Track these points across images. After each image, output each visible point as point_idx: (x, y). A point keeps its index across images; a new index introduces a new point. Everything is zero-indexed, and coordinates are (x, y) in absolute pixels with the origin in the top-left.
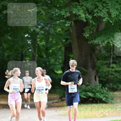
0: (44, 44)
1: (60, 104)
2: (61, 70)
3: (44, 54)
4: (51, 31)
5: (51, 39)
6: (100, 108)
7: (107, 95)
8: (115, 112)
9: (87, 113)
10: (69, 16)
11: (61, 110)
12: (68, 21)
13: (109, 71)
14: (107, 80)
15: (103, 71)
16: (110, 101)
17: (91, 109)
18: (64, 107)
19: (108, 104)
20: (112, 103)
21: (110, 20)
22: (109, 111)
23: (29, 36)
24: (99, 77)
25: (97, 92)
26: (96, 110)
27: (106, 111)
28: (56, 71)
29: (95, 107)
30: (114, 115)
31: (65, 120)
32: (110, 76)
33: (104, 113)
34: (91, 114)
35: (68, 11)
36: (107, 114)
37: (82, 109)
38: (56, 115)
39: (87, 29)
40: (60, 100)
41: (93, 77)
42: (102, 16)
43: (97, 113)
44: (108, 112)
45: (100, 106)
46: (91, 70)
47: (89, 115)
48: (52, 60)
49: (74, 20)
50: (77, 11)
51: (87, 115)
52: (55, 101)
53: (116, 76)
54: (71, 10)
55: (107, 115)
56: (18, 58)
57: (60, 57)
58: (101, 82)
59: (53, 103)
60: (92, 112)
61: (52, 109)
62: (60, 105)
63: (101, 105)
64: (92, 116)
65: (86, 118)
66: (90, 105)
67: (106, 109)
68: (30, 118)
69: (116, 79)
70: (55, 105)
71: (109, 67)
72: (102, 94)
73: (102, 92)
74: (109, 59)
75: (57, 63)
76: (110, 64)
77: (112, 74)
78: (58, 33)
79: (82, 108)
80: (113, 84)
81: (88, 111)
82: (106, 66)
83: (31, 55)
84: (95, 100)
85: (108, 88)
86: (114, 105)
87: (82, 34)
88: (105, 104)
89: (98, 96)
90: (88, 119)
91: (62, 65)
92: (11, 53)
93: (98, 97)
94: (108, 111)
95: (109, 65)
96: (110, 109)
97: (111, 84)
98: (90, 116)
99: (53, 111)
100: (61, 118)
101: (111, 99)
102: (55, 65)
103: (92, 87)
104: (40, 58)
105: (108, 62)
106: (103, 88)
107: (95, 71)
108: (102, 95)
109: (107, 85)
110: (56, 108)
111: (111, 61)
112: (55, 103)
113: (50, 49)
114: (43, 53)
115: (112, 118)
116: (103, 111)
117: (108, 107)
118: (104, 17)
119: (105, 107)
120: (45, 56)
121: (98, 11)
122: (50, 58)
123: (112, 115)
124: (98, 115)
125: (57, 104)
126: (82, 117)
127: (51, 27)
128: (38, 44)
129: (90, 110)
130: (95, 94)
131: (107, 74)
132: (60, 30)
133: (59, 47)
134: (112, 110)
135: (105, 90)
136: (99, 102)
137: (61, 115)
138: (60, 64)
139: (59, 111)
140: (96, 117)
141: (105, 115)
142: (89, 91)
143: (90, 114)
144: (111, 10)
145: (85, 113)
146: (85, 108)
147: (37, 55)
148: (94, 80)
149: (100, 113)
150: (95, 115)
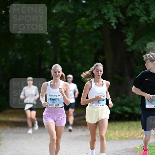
9: (123, 133)
25: (136, 107)
37: (116, 128)
38: (83, 136)
46: (129, 78)
59: (80, 120)
60: (129, 132)
64: (130, 137)
70: (82, 122)
89: (137, 111)
90: (124, 141)
99: (80, 130)
124: (137, 135)
126: (117, 139)
129: (126, 130)
130: (134, 109)
136: (138, 119)
139: (87, 130)
140: (134, 138)
143: (127, 134)
145: (121, 133)
147: (59, 59)
149: (139, 133)
150: (134, 136)
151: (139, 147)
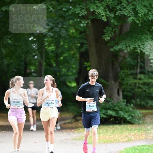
0: (54, 50)
1: (74, 125)
2: (75, 82)
3: (53, 62)
4: (63, 33)
5: (62, 43)
6: (125, 130)
7: (134, 113)
8: (143, 135)
10: (85, 14)
11: (75, 133)
12: (84, 20)
13: (135, 83)
14: (133, 94)
15: (127, 84)
16: (136, 121)
18: (79, 129)
19: (134, 125)
20: (139, 124)
21: (136, 20)
22: (136, 133)
23: (35, 39)
24: (123, 91)
25: (121, 110)
26: (119, 133)
27: (132, 134)
28: (68, 84)
29: (118, 129)
30: (142, 139)
31: (80, 145)
32: (136, 90)
33: (130, 136)
34: (113, 138)
35: (84, 7)
36: (133, 138)
37: (101, 132)
38: (68, 140)
39: (107, 31)
40: (74, 120)
41: (116, 91)
42: (126, 14)
43: (121, 136)
44: (134, 135)
45: (124, 127)
46: (113, 82)
47: (110, 139)
48: (64, 70)
49: (92, 18)
50: (96, 8)
51: (107, 139)
52: (68, 121)
53: (144, 89)
54: (88, 7)
55: (133, 140)
56: (21, 67)
57: (74, 66)
58: (125, 97)
59: (65, 124)
60: (114, 135)
61: (64, 131)
62: (74, 127)
64: (114, 140)
65: (107, 143)
66: (111, 126)
67: (131, 132)
68: (36, 143)
69: (144, 93)
70: (67, 126)
71: (136, 78)
72: (126, 112)
73: (127, 110)
74: (136, 68)
75: (70, 73)
76: (136, 74)
77: (139, 88)
78: (72, 35)
79: (101, 130)
80: (140, 100)
81: (109, 134)
82: (132, 77)
83: (37, 64)
84: (117, 120)
85: (134, 105)
86: (141, 126)
87: (102, 36)
88: (130, 125)
89: (121, 114)
90: (109, 144)
91: (76, 76)
92: (12, 61)
93: (122, 116)
94: (134, 133)
95: (135, 76)
96: (136, 131)
97: (138, 100)
99: (65, 133)
100: (75, 143)
101: (138, 119)
102: (67, 75)
103: (115, 104)
104: (48, 67)
105: (134, 72)
106: (128, 104)
107: (118, 83)
108: (126, 114)
109: (133, 101)
110: (68, 130)
111: (138, 70)
112: (67, 124)
113: (61, 56)
114: (52, 60)
115: (139, 142)
116: (128, 134)
117: (134, 129)
118: (128, 16)
119: (130, 129)
120: (54, 65)
121: (121, 9)
122: (61, 66)
123: (139, 139)
124: (122, 139)
125: (70, 125)
126: (101, 142)
127: (62, 27)
128: (46, 50)
129: (111, 133)
130: (118, 113)
131: (133, 87)
132: (74, 31)
133: (72, 53)
134: (139, 132)
135: (131, 107)
136: (122, 122)
137: (75, 139)
138: (73, 74)
139: (72, 134)
140: (119, 141)
141: (131, 139)
142: (110, 109)
143: (111, 137)
144: (137, 7)
145: (106, 137)
146: (105, 130)
147: (44, 64)
148: (117, 95)
149: (124, 136)
150: (118, 139)
151: (123, 150)
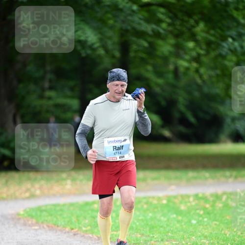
17: (7, 182)
33: (33, 190)
43: (18, 189)
47: (1, 193)
63: (26, 174)
66: (3, 174)
76: (43, 90)
98: (4, 196)
111: (47, 85)
142: (2, 146)
